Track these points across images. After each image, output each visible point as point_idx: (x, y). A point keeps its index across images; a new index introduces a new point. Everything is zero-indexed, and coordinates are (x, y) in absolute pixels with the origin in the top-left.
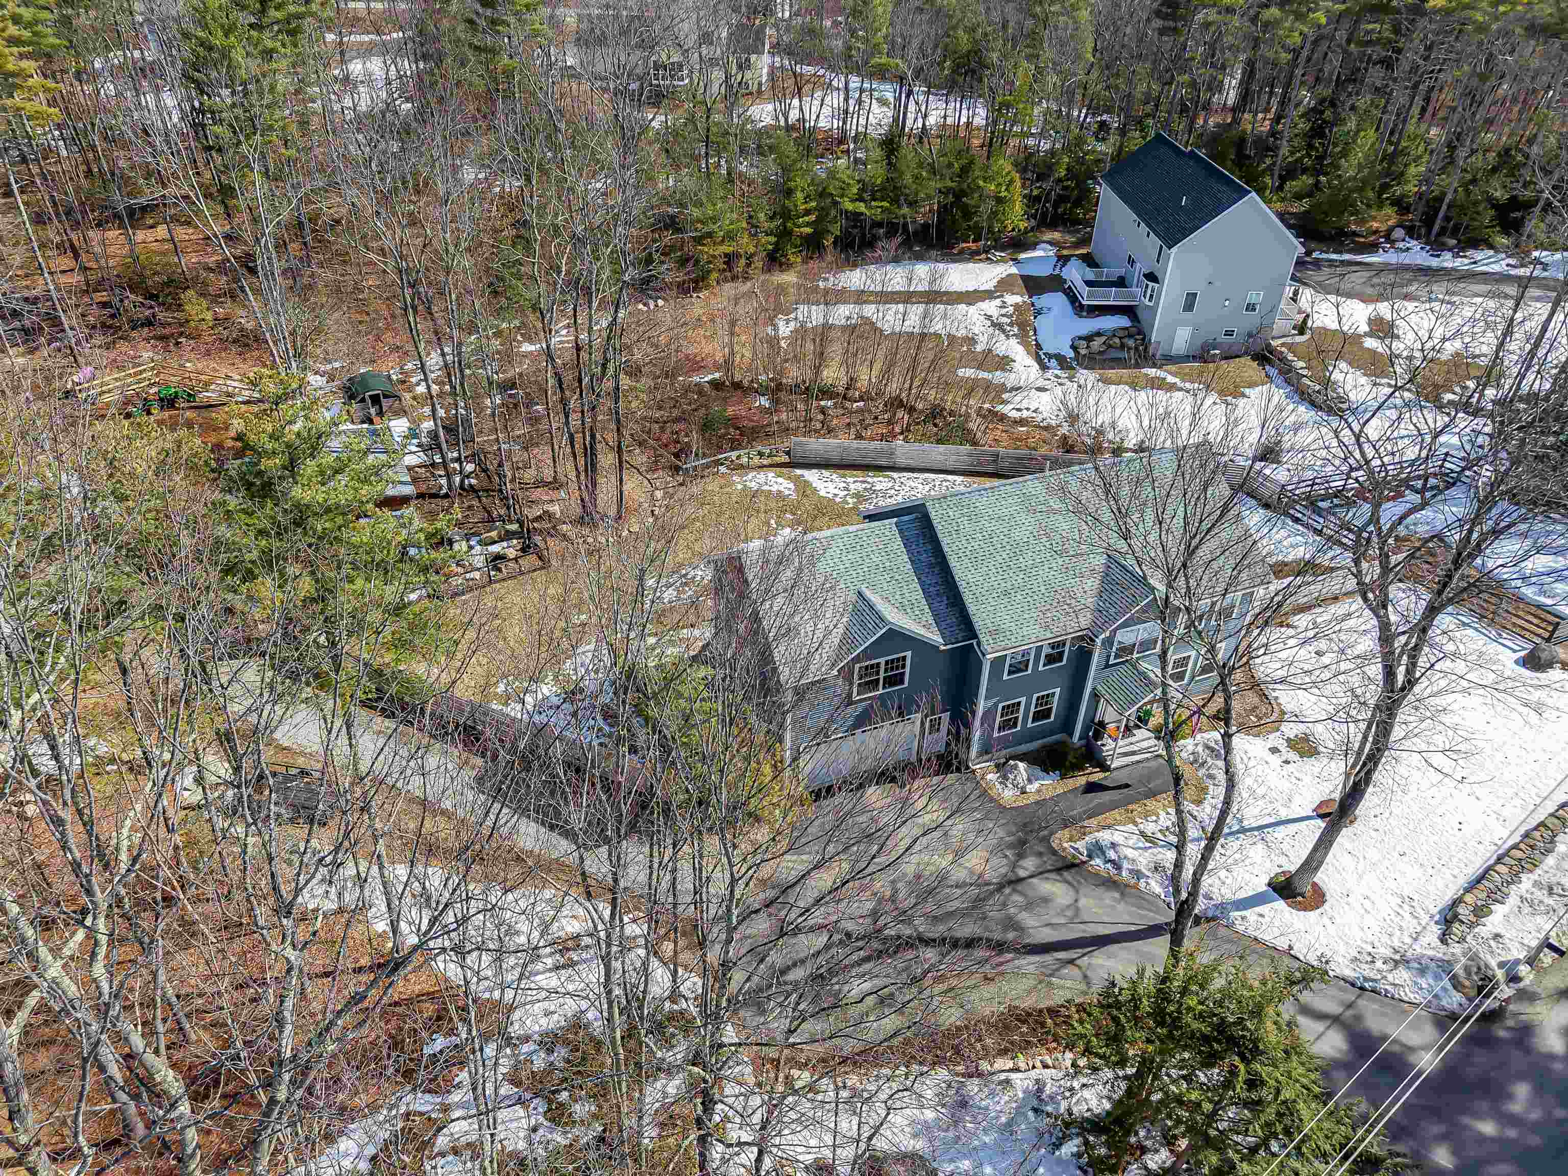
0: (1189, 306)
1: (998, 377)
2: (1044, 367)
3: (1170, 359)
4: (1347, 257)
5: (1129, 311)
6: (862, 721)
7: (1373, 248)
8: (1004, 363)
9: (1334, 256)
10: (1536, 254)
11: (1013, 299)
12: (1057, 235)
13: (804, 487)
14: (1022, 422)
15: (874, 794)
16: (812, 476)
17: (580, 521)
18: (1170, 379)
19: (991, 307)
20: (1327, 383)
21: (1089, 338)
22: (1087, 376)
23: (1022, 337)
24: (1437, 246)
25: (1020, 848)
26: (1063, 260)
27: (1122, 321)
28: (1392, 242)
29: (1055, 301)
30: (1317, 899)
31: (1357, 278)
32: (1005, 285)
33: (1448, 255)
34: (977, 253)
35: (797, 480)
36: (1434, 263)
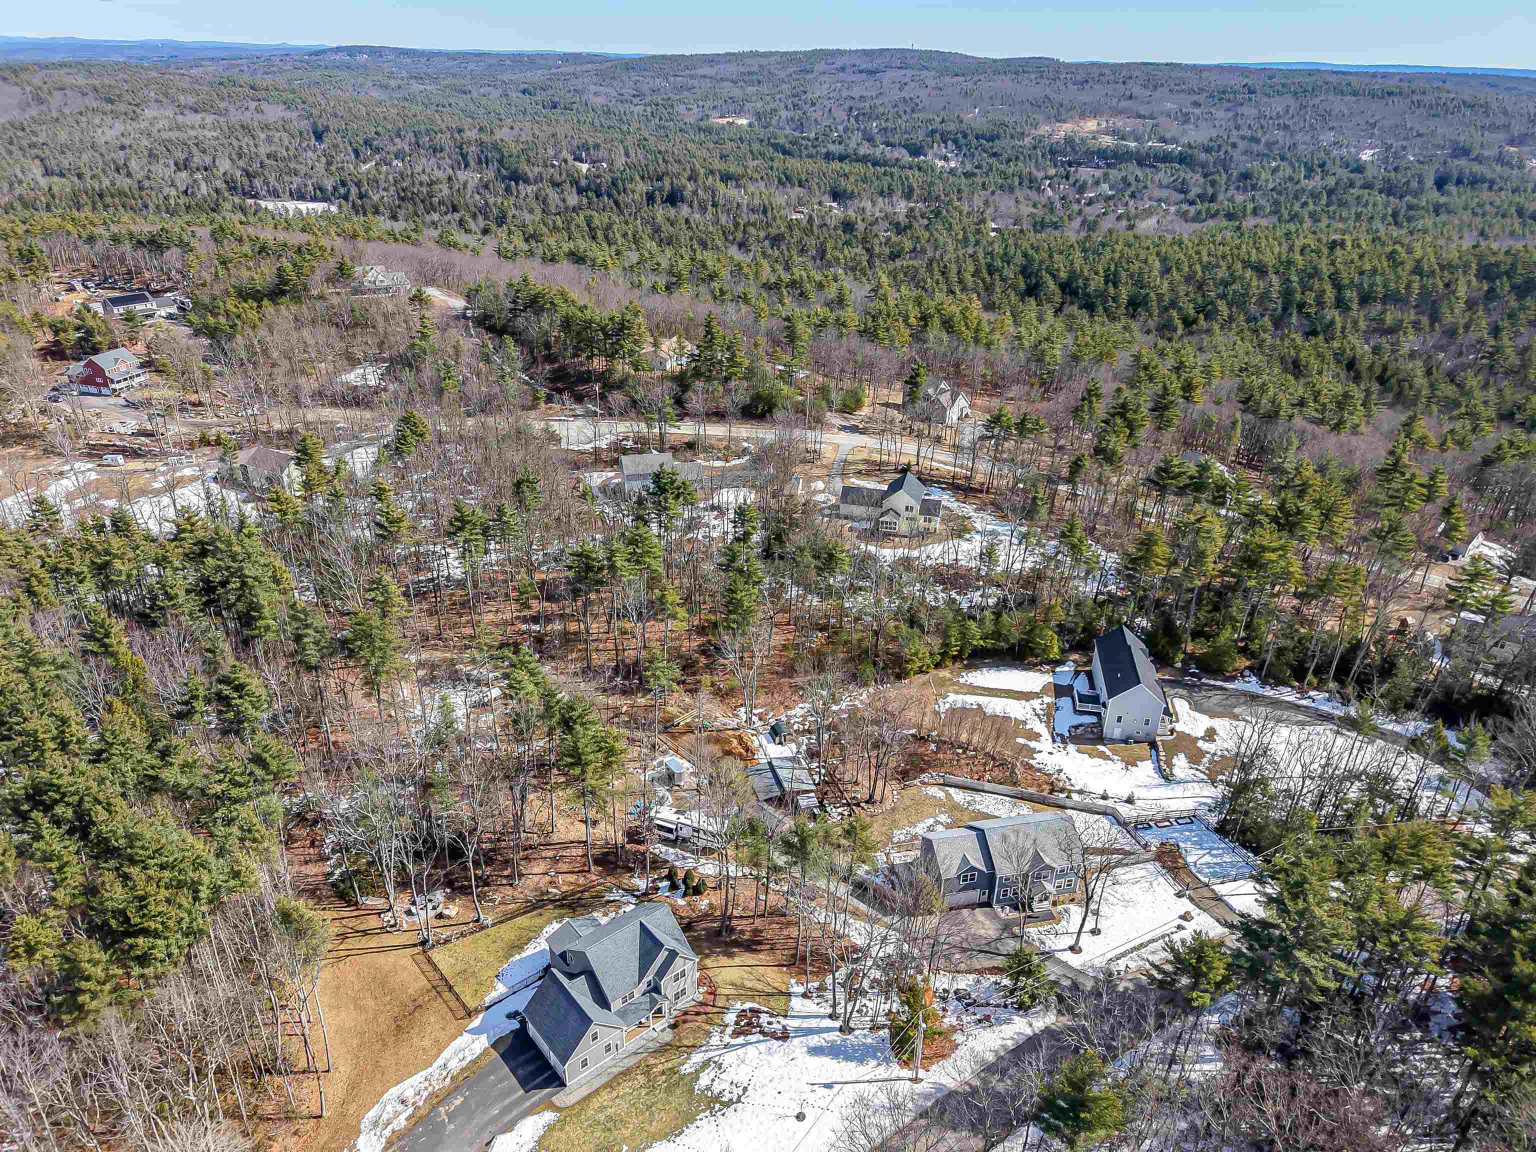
0: (1119, 719)
1: (1033, 744)
2: (1054, 741)
3: (1113, 741)
4: (1219, 683)
5: (1098, 715)
6: (964, 889)
7: (1232, 679)
8: (1037, 736)
9: (1212, 682)
10: (1312, 693)
11: (1047, 700)
12: (1076, 656)
13: (948, 795)
14: (1039, 770)
15: (965, 912)
16: (952, 790)
17: (867, 802)
18: (1108, 753)
19: (1036, 703)
20: (1170, 765)
21: (1076, 727)
22: (1071, 748)
23: (1048, 723)
24: (1264, 682)
25: (1004, 930)
26: (1077, 673)
27: (1094, 719)
28: (1243, 676)
29: (1066, 702)
30: (1080, 951)
31: (1216, 698)
32: (1045, 690)
33: (1268, 688)
34: (1036, 665)
35: (946, 792)
36: (1260, 691)
